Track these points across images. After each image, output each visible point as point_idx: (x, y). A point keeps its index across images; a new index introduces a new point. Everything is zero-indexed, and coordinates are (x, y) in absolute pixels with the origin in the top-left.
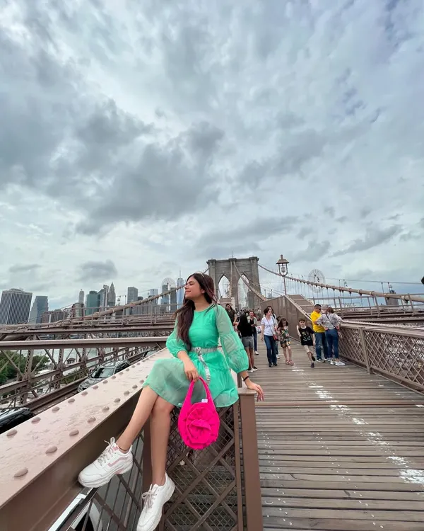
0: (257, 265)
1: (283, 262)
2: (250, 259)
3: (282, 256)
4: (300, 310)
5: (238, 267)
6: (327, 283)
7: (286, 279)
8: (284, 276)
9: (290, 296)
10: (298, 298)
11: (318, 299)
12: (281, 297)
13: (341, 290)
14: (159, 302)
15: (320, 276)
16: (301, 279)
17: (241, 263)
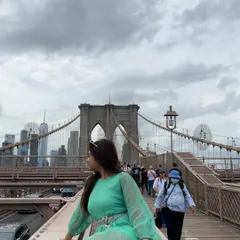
0: (137, 114)
1: (171, 115)
2: (129, 107)
3: (171, 107)
4: (190, 169)
5: (116, 115)
6: (215, 140)
7: (174, 135)
8: (171, 130)
9: (178, 154)
10: (188, 155)
11: (208, 159)
12: (168, 154)
13: (229, 149)
14: (16, 151)
15: (206, 132)
16: (185, 133)
17: (120, 111)
